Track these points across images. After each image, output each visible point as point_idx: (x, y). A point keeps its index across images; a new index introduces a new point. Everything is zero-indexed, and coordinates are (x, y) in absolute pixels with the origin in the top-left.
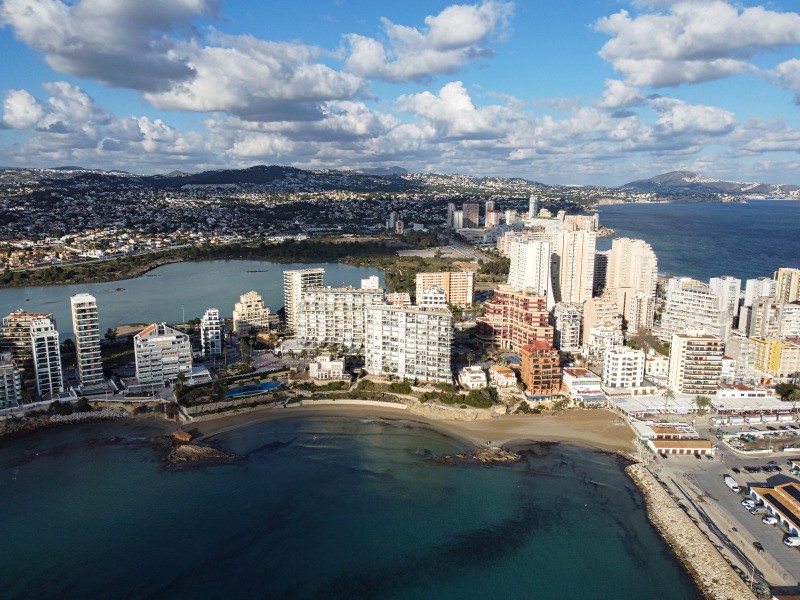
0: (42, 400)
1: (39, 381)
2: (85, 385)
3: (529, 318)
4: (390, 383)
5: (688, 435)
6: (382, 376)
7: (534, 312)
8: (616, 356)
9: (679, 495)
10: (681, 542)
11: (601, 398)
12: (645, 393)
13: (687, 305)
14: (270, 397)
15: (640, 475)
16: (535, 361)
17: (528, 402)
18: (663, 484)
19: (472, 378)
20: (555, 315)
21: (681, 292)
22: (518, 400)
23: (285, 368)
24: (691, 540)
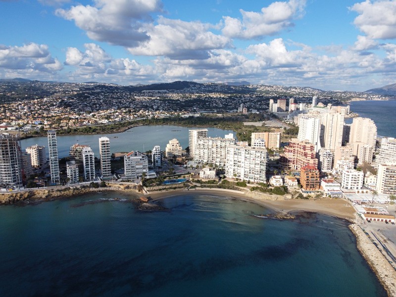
0: (87, 181)
1: (85, 173)
2: (104, 176)
3: (306, 155)
4: (236, 182)
5: (383, 213)
6: (233, 178)
7: (309, 152)
8: (348, 174)
9: (374, 238)
10: (372, 258)
11: (340, 194)
12: (363, 192)
13: (390, 151)
14: (182, 185)
15: (355, 229)
16: (307, 174)
17: (303, 194)
18: (367, 234)
19: (276, 181)
20: (320, 154)
21: (387, 144)
22: (298, 192)
23: (189, 173)
24: (377, 258)
